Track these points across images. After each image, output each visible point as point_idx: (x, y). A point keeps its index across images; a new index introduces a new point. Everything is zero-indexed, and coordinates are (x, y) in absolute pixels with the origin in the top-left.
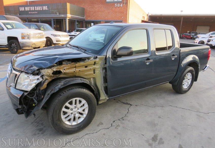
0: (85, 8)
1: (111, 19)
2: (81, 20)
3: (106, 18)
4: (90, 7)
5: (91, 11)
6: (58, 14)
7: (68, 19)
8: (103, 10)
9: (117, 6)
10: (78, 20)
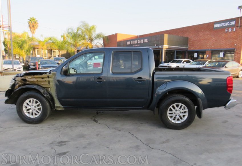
0: (189, 37)
1: (219, 47)
2: (183, 51)
3: (213, 46)
4: (195, 35)
5: (195, 39)
6: (155, 46)
7: (165, 50)
8: (209, 37)
9: (228, 31)
10: (177, 50)
